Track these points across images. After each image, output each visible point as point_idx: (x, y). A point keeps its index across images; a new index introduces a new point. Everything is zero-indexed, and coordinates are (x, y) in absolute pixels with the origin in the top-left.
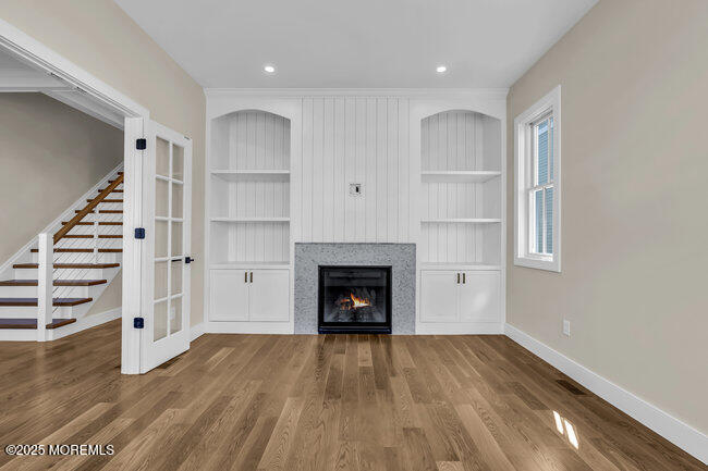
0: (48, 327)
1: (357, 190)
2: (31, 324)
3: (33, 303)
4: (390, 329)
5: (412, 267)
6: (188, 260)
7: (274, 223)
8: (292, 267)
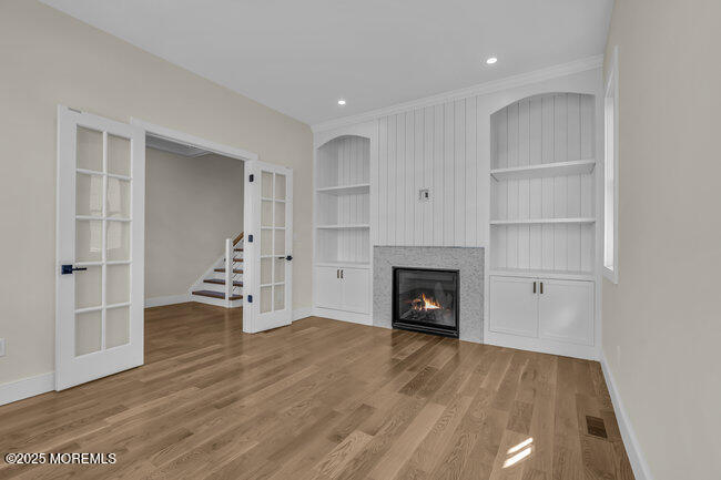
0: (230, 299)
1: (427, 195)
2: (222, 296)
3: (223, 283)
4: (458, 333)
5: (480, 273)
6: (289, 258)
7: (357, 229)
8: (371, 266)
